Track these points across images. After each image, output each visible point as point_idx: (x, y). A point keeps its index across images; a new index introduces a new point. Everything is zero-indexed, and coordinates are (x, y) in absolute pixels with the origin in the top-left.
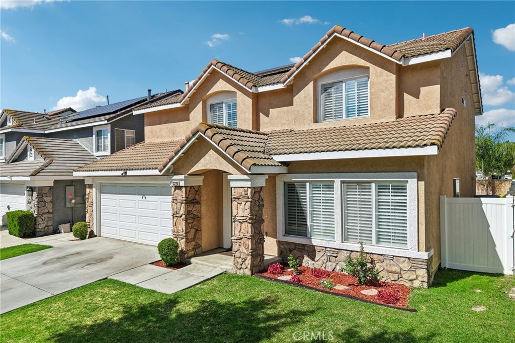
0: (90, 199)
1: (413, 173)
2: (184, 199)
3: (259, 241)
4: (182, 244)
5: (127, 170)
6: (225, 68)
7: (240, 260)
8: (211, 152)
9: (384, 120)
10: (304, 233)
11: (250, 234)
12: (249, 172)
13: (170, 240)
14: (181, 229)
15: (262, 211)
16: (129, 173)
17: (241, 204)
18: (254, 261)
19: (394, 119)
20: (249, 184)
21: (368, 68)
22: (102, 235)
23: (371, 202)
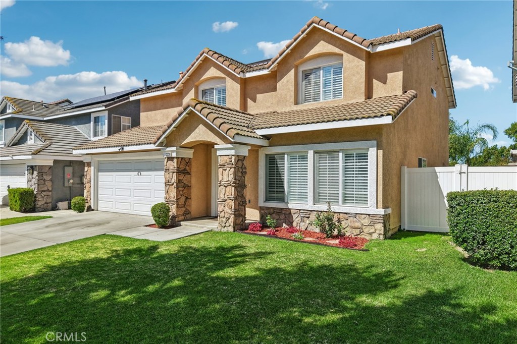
0: (88, 176)
1: (373, 141)
2: (176, 168)
3: (241, 203)
4: (173, 210)
5: (124, 146)
6: (216, 56)
7: (224, 220)
8: (201, 126)
9: (354, 101)
10: (282, 200)
11: (233, 196)
12: (233, 140)
13: (162, 204)
14: (172, 195)
15: (244, 177)
16: (126, 149)
17: (226, 170)
18: (236, 219)
19: (363, 100)
20: (233, 152)
21: (342, 55)
22: (99, 209)
23: (338, 168)
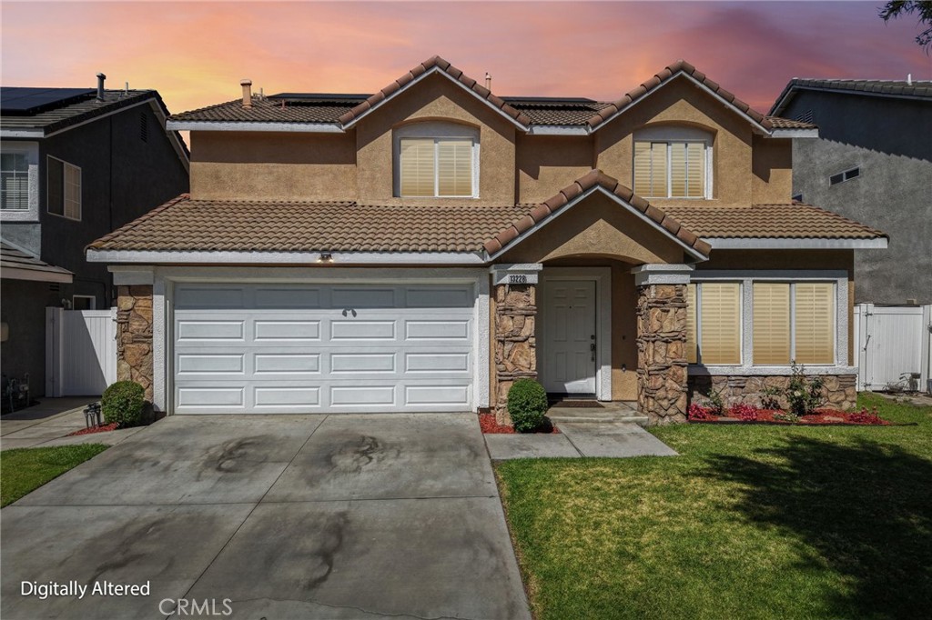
1: (844, 271)
2: (533, 307)
7: (665, 403)
8: (601, 223)
11: (685, 358)
12: (706, 259)
14: (523, 363)
16: (340, 258)
17: (668, 311)
19: (749, 205)
20: (686, 279)
